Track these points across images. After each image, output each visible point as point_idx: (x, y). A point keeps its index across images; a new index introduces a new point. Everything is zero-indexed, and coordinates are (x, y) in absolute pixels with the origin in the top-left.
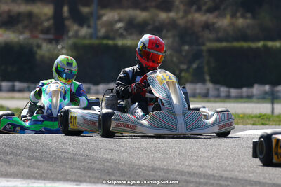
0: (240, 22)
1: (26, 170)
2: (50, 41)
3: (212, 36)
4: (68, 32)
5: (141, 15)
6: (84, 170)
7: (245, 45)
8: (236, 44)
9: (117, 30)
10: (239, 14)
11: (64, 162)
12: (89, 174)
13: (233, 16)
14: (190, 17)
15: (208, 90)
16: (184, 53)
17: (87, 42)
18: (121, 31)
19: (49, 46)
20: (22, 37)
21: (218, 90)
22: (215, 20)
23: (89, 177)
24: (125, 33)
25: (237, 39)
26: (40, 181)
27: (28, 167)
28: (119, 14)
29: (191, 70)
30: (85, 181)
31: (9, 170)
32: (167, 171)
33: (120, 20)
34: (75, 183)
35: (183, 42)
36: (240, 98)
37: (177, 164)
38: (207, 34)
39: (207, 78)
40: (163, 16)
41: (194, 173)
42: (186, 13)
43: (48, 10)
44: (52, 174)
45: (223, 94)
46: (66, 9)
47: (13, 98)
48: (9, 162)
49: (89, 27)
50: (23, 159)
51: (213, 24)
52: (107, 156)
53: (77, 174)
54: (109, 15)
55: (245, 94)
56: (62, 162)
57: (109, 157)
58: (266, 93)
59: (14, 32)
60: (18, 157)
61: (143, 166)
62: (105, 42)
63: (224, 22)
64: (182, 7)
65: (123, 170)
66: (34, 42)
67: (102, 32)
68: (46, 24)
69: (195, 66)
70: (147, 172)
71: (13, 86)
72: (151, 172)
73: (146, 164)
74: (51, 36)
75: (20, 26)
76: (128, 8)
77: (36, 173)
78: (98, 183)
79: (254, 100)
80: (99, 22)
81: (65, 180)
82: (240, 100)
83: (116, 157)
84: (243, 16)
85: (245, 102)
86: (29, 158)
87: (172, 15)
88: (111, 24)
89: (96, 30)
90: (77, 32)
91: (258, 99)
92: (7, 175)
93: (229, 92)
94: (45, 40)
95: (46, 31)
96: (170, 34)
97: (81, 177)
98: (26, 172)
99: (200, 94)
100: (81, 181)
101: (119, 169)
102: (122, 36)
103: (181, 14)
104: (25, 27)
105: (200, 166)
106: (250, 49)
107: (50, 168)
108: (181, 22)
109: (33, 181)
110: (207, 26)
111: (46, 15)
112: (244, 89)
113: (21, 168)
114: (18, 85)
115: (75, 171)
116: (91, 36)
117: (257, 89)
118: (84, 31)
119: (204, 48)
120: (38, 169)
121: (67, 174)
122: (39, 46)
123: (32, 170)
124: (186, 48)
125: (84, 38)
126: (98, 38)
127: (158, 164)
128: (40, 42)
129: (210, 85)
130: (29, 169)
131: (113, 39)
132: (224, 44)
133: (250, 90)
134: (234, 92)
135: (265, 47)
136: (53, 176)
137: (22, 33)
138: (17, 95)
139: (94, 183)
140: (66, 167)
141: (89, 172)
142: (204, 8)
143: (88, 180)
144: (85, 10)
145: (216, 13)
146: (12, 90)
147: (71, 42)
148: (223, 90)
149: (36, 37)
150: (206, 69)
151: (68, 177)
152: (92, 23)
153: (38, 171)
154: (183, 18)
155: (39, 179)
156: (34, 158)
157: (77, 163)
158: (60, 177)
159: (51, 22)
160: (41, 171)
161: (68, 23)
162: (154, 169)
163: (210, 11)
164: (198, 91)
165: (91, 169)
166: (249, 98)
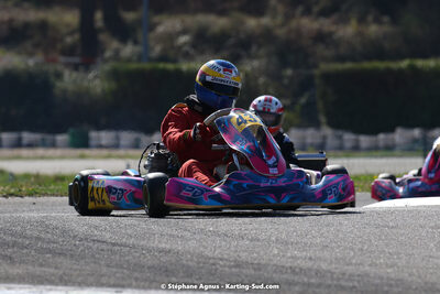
0: (373, 30)
1: (38, 270)
2: (76, 67)
3: (329, 53)
4: (103, 51)
5: (218, 23)
6: (128, 269)
7: (381, 65)
8: (367, 65)
9: (180, 47)
10: (370, 18)
11: (97, 256)
12: (136, 274)
13: (362, 20)
14: (294, 24)
15: (325, 138)
16: (286, 81)
17: (134, 66)
18: (186, 48)
19: (75, 75)
20: (31, 62)
21: (340, 137)
22: (333, 28)
23: (136, 279)
24: (192, 52)
25: (369, 58)
26: (60, 288)
27: (41, 265)
28: (183, 21)
29: (298, 108)
30: (130, 286)
31: (11, 271)
32: (259, 267)
33: (184, 32)
34: (114, 290)
35: (284, 64)
36: (374, 150)
37: (274, 256)
38: (321, 50)
39: (323, 119)
40: (252, 23)
41: (301, 269)
42: (288, 17)
43: (71, 18)
44: (79, 276)
45: (348, 144)
46: (99, 16)
47: (18, 158)
48: (10, 258)
49: (136, 42)
50: (33, 253)
51: (331, 34)
52: (163, 245)
53: (118, 275)
54: (167, 24)
55: (381, 144)
56: (93, 256)
57: (168, 247)
58: (415, 141)
59: (19, 53)
60: (25, 251)
61: (221, 259)
62: (161, 65)
63: (348, 31)
64: (281, 8)
65: (189, 267)
66: (51, 68)
67: (157, 50)
68: (69, 40)
69: (303, 100)
70: (227, 269)
71: (20, 139)
72: (234, 270)
73: (226, 256)
74: (76, 60)
75: (28, 45)
76: (196, 11)
77: (53, 275)
78: (150, 288)
79: (397, 152)
80: (152, 35)
81: (99, 284)
82: (374, 153)
83: (179, 246)
84: (377, 21)
85: (382, 157)
86: (41, 251)
87: (266, 21)
88: (170, 37)
89: (147, 48)
90: (117, 52)
91: (404, 150)
92: (7, 279)
93: (357, 141)
94: (67, 65)
95: (69, 51)
96: (262, 52)
97: (123, 279)
98: (38, 273)
99: (312, 145)
100: (123, 286)
101: (183, 265)
102: (187, 56)
103: (279, 19)
104: (37, 46)
105: (311, 258)
106: (389, 71)
107: (75, 267)
108: (281, 32)
109: (48, 287)
110: (321, 38)
111: (68, 25)
112: (381, 136)
113: (30, 268)
114: (27, 136)
115: (114, 270)
116: (140, 58)
117: (400, 136)
118: (128, 50)
119: (316, 72)
120: (56, 268)
121: (102, 276)
122: (59, 76)
123: (46, 269)
124: (289, 72)
125: (129, 60)
126: (150, 60)
127: (244, 256)
128: (59, 68)
129: (327, 131)
130: (43, 269)
131: (174, 61)
132: (348, 65)
133: (390, 136)
134: (365, 140)
135: (412, 68)
136: (80, 279)
137: (31, 55)
138: (25, 152)
139: (144, 288)
140: (100, 264)
141: (136, 271)
142: (316, 9)
143: (134, 283)
144: (130, 16)
145: (335, 17)
146: (18, 144)
147: (107, 67)
148: (349, 137)
149: (54, 61)
150: (320, 105)
151: (104, 280)
152: (140, 36)
153: (56, 271)
154: (283, 25)
155: (57, 285)
156: (50, 251)
157: (118, 257)
158: (91, 279)
159: (77, 36)
160: (61, 272)
161: (103, 37)
162: (238, 265)
163: (325, 13)
164: (309, 140)
165: (139, 267)
166: (389, 149)
